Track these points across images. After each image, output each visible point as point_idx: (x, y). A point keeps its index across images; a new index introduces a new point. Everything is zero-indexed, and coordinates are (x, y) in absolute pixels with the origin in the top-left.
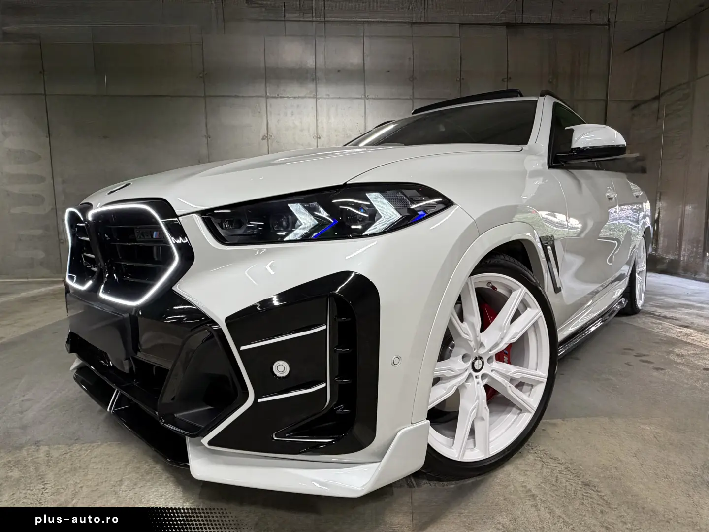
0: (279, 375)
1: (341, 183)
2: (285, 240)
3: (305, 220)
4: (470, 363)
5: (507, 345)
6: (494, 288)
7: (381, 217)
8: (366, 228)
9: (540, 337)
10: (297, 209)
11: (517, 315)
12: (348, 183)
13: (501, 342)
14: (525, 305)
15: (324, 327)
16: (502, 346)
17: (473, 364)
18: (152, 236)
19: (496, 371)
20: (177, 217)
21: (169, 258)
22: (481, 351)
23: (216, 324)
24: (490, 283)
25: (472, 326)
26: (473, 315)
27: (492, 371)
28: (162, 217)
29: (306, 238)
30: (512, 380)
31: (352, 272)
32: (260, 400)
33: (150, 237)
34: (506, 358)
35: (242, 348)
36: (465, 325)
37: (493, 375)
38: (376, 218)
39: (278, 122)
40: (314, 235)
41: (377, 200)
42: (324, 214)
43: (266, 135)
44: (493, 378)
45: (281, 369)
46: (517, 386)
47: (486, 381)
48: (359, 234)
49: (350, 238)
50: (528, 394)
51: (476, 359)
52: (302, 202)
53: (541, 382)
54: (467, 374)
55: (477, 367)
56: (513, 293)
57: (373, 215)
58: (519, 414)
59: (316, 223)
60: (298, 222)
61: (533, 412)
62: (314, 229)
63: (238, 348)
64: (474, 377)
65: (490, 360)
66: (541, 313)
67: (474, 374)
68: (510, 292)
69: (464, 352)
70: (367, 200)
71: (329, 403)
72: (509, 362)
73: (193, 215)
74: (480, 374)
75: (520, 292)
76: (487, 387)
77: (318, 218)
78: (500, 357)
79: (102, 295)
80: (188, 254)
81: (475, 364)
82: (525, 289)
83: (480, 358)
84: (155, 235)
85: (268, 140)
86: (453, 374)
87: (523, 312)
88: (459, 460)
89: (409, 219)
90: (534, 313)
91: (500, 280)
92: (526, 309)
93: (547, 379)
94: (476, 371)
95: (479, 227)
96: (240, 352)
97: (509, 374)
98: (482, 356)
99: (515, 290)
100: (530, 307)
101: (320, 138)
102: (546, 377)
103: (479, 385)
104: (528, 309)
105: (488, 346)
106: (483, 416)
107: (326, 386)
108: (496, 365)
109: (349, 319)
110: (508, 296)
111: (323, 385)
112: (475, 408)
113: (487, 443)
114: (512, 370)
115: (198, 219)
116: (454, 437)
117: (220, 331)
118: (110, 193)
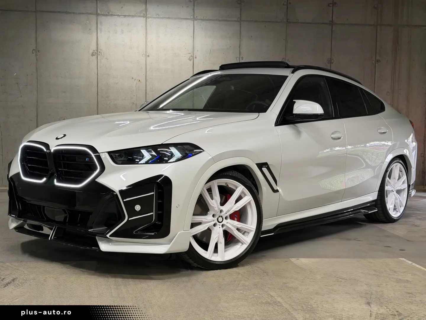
0: (137, 210)
1: (161, 144)
2: (139, 163)
3: (147, 156)
4: (216, 218)
5: (233, 211)
6: (227, 185)
7: (175, 156)
8: (169, 159)
10: (144, 152)
12: (163, 143)
13: (230, 210)
15: (153, 193)
16: (232, 212)
17: (218, 219)
18: (85, 160)
19: (229, 223)
20: (99, 153)
21: (96, 168)
22: (222, 214)
23: (115, 192)
24: (226, 183)
25: (216, 201)
26: (217, 196)
27: (227, 223)
28: (94, 153)
29: (147, 163)
30: (238, 229)
31: (163, 175)
32: (130, 219)
33: (84, 160)
34: (236, 219)
35: (124, 200)
36: (213, 201)
37: (228, 225)
39: (108, 39)
40: (150, 161)
41: (173, 150)
42: (154, 153)
43: (96, 52)
44: (227, 226)
45: (138, 208)
46: (243, 234)
47: (224, 228)
48: (166, 162)
49: (163, 163)
50: (247, 237)
51: (219, 217)
52: (146, 149)
53: (252, 231)
54: (213, 223)
55: (219, 221)
56: (237, 189)
57: (172, 155)
58: (241, 245)
59: (151, 157)
60: (144, 156)
61: (248, 244)
62: (150, 159)
63: (123, 200)
64: (218, 225)
65: (226, 218)
66: (252, 198)
67: (218, 223)
69: (213, 213)
70: (170, 149)
71: (154, 219)
72: (237, 221)
73: (105, 153)
74: (221, 224)
75: (240, 188)
76: (224, 231)
77: (152, 155)
78: (231, 217)
79: (56, 183)
80: (103, 168)
81: (219, 219)
82: (243, 187)
83: (221, 217)
84: (87, 159)
85: (97, 56)
86: (206, 221)
87: (244, 197)
89: (185, 156)
90: (248, 198)
91: (231, 183)
93: (256, 230)
95: (215, 160)
96: (124, 202)
97: (234, 225)
98: (222, 216)
99: (238, 187)
100: (247, 196)
101: (148, 56)
103: (220, 229)
105: (225, 212)
106: (221, 241)
107: (153, 214)
108: (229, 220)
109: (161, 191)
110: (235, 190)
111: (152, 213)
112: (217, 237)
113: (224, 255)
114: (236, 223)
115: (107, 155)
116: (207, 251)
117: (117, 195)
118: (57, 139)
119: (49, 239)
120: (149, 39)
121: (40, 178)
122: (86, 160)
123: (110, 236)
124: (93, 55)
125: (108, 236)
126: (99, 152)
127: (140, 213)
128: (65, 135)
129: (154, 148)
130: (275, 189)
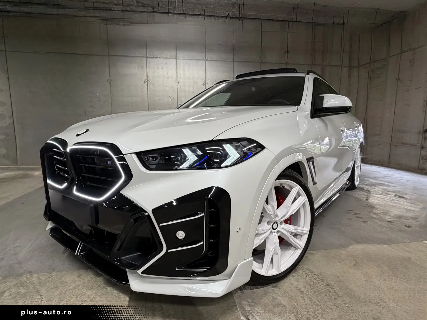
0: (180, 238)
2: (180, 167)
3: (191, 157)
4: (271, 225)
5: (290, 216)
6: (283, 187)
7: (230, 156)
8: (222, 162)
9: (306, 210)
10: (186, 151)
11: (295, 199)
12: (214, 139)
13: (286, 214)
14: (299, 195)
15: (203, 214)
16: (287, 216)
17: (273, 226)
19: (284, 229)
20: (123, 155)
21: (119, 177)
22: (277, 219)
23: (146, 212)
24: (281, 184)
25: (273, 207)
26: (273, 201)
27: (282, 229)
28: (115, 155)
29: (191, 168)
30: (291, 233)
32: (169, 251)
33: (106, 163)
34: (289, 222)
35: (161, 225)
36: (269, 206)
37: (283, 231)
38: (228, 157)
39: (153, 72)
40: (195, 164)
41: (228, 148)
42: (200, 153)
43: (146, 80)
44: (282, 233)
45: (180, 235)
46: (294, 236)
47: (279, 234)
48: (219, 166)
49: (214, 168)
50: (299, 239)
51: (274, 223)
52: (189, 148)
53: (305, 234)
54: (270, 231)
55: (274, 228)
57: (225, 156)
58: (295, 250)
59: (197, 158)
60: (187, 158)
61: (302, 249)
62: (195, 162)
64: (273, 233)
65: (281, 223)
66: (307, 199)
67: (273, 231)
68: (292, 188)
69: (268, 220)
70: (223, 147)
71: (205, 251)
72: (290, 224)
73: (132, 154)
74: (276, 231)
75: (296, 188)
76: (279, 237)
77: (197, 156)
78: (286, 222)
79: (75, 192)
80: (129, 176)
81: (274, 226)
82: (299, 187)
83: (276, 223)
84: (109, 163)
85: (147, 83)
86: (263, 232)
87: (298, 198)
88: (265, 275)
89: (244, 157)
90: (303, 198)
91: (286, 183)
92: (299, 197)
93: (309, 232)
94: (274, 229)
95: (278, 159)
96: (160, 227)
97: (290, 230)
98: (277, 222)
99: (294, 187)
100: (301, 196)
101: (179, 83)
102: (309, 231)
103: (275, 237)
104: (300, 197)
105: (280, 217)
106: (278, 252)
107: (203, 243)
108: (284, 226)
109: (215, 210)
110: (290, 190)
112: (273, 249)
113: (279, 266)
115: (135, 157)
116: (263, 263)
117: (149, 216)
118: (78, 135)
119: (76, 254)
120: (178, 73)
123: (142, 273)
124: (144, 83)
125: (140, 271)
127: (183, 242)
128: (87, 130)
129: (201, 145)
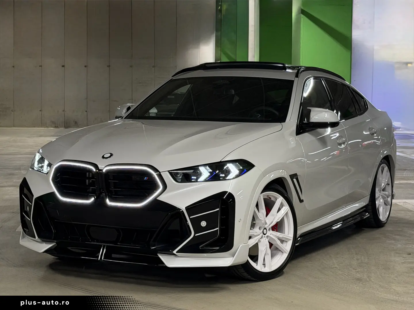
0: (203, 226)
1: (219, 161)
2: (198, 181)
3: (205, 173)
4: (262, 230)
5: (276, 223)
6: (270, 198)
7: (232, 172)
8: (226, 176)
9: (289, 219)
10: (202, 169)
11: (279, 210)
12: (222, 161)
13: (273, 221)
14: (282, 205)
15: (218, 209)
16: (274, 223)
18: (143, 179)
21: (157, 188)
22: (266, 226)
24: (268, 196)
25: (262, 214)
26: (263, 209)
27: (271, 234)
28: (155, 172)
30: (279, 239)
32: (196, 235)
34: (275, 229)
35: (191, 217)
36: (260, 214)
37: (271, 236)
40: (208, 178)
41: (230, 166)
42: (210, 170)
44: (271, 238)
45: (203, 224)
47: (269, 239)
48: (224, 179)
50: (285, 244)
51: (264, 229)
52: (204, 167)
53: (290, 240)
54: (261, 235)
55: (265, 233)
56: (278, 200)
57: (229, 172)
58: (282, 254)
59: (209, 174)
60: (203, 173)
61: (288, 253)
62: (209, 176)
63: (189, 217)
65: (269, 230)
66: (289, 208)
67: (264, 236)
68: (276, 199)
69: (259, 226)
71: (219, 234)
72: (277, 231)
73: (166, 172)
74: (266, 236)
75: (280, 200)
76: (269, 242)
77: (209, 172)
78: (273, 228)
79: (108, 202)
80: (165, 187)
81: (264, 231)
82: (282, 198)
83: (266, 229)
86: (255, 234)
89: (242, 173)
90: (286, 208)
91: (272, 194)
92: (283, 207)
94: (265, 234)
95: (264, 174)
96: (190, 219)
98: (267, 228)
100: (285, 206)
102: (293, 237)
103: (266, 241)
105: (268, 224)
106: (268, 253)
108: (272, 232)
109: (225, 207)
110: (275, 201)
111: (217, 229)
112: (265, 249)
113: (270, 265)
114: (278, 234)
115: (168, 174)
116: (257, 264)
117: (183, 211)
118: (103, 157)
119: (99, 259)
121: (87, 198)
122: (145, 179)
123: (177, 252)
125: (174, 252)
126: (160, 171)
127: (205, 229)
128: (112, 155)
129: (211, 165)
130: (301, 199)
